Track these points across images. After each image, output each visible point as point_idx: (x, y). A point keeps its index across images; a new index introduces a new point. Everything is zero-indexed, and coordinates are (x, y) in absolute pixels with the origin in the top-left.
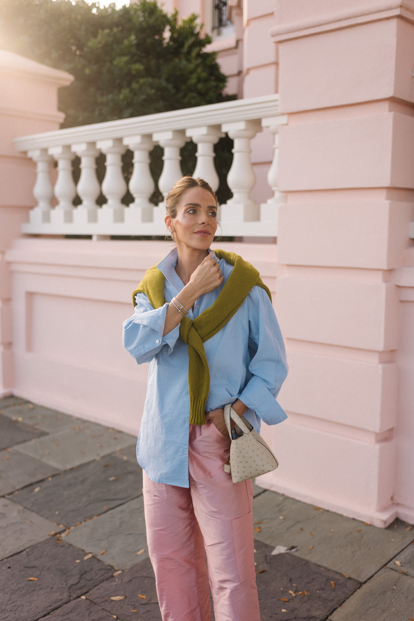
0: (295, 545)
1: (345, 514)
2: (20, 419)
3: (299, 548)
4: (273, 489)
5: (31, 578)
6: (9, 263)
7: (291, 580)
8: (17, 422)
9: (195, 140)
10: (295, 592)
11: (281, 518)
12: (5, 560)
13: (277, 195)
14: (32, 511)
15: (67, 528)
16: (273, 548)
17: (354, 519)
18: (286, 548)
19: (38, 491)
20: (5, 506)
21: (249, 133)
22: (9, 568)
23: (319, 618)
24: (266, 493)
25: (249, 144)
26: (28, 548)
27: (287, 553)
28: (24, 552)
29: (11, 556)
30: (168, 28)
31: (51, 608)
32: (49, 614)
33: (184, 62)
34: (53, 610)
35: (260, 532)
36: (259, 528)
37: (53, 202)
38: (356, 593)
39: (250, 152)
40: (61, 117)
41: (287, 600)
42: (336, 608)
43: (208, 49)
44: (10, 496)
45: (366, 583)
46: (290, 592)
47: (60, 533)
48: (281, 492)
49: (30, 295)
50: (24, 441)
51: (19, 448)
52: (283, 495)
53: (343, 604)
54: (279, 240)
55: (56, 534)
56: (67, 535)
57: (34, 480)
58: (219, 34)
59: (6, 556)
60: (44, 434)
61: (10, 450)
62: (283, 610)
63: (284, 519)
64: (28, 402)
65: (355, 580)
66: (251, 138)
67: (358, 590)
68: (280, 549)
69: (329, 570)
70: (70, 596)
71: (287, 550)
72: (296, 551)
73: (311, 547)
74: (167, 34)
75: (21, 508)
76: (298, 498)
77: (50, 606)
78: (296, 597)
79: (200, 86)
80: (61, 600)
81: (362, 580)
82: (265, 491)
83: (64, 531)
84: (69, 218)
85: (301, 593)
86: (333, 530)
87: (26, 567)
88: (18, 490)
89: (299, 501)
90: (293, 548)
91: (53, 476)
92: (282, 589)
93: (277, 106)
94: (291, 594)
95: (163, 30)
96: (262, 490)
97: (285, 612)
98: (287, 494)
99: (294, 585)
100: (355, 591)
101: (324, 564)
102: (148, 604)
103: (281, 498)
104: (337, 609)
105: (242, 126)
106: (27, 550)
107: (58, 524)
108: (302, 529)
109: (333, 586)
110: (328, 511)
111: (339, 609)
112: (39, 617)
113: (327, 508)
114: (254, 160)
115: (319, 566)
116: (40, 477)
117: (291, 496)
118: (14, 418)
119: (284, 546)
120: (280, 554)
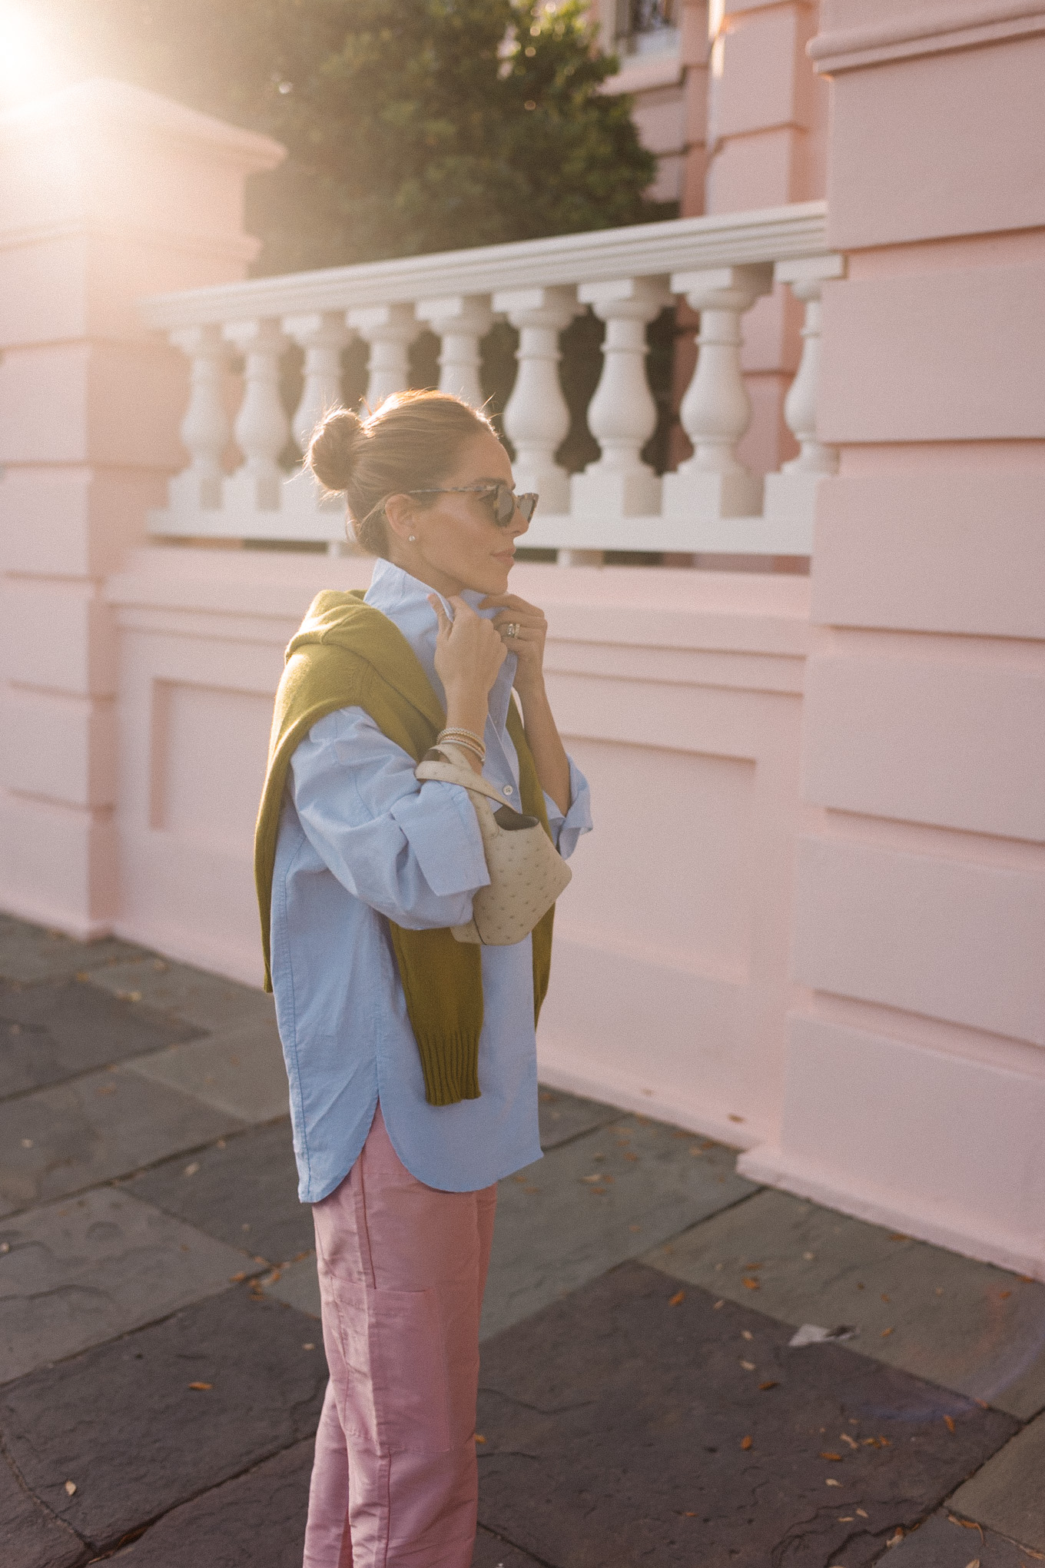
0: (847, 1324)
1: (968, 1252)
2: (135, 996)
3: (858, 1331)
4: (783, 1185)
5: (197, 1384)
6: (113, 607)
7: (843, 1409)
8: (126, 1002)
9: (600, 311)
10: (857, 1438)
11: (808, 1256)
12: (127, 1338)
13: (807, 451)
14: (184, 1220)
15: (274, 1264)
16: (793, 1330)
17: (991, 1266)
18: (825, 1331)
19: (195, 1174)
20: (116, 1206)
21: (736, 298)
22: (139, 1357)
23: (922, 1504)
24: (766, 1195)
25: (738, 325)
26: (181, 1310)
27: (829, 1344)
28: (173, 1321)
29: (141, 1329)
30: (512, 32)
31: (253, 1456)
32: (245, 1471)
33: (555, 118)
34: (257, 1462)
35: (757, 1289)
36: (755, 1279)
37: (230, 458)
38: (1007, 1447)
39: (739, 344)
40: (251, 247)
41: (837, 1457)
42: (963, 1482)
43: (612, 86)
44: (127, 1184)
45: (1033, 1424)
46: (845, 1437)
47: (258, 1276)
48: (803, 1192)
49: (165, 688)
50: (151, 1050)
51: (137, 1066)
52: (808, 1201)
53: (979, 1472)
54: (815, 566)
55: (247, 1279)
56: (277, 1280)
57: (182, 1145)
58: (632, 50)
59: (129, 1328)
60: (196, 1034)
61: (115, 1070)
62: (830, 1482)
63: (816, 1259)
64: (149, 954)
65: (1004, 1414)
66: (742, 309)
67: (1014, 1440)
68: (811, 1334)
69: (938, 1388)
70: (296, 1430)
71: (829, 1335)
72: (851, 1339)
73: (888, 1331)
74: (509, 48)
75: (155, 1212)
76: (846, 1209)
77: (249, 1453)
78: (859, 1450)
79: (593, 178)
80: (276, 1438)
81: (1023, 1414)
82: (762, 1189)
83: (266, 1272)
84: (269, 499)
85: (870, 1441)
86: (939, 1291)
87: (180, 1356)
88: (145, 1169)
89: (850, 1218)
90: (843, 1330)
91: (228, 1137)
92: (823, 1430)
93: (821, 230)
94: (846, 1443)
95: (500, 37)
96: (753, 1189)
97: (833, 1487)
98: (818, 1197)
99: (852, 1421)
100: (1007, 1441)
101: (923, 1373)
102: (491, 1455)
103: (803, 1209)
104: (965, 1485)
105: (724, 278)
106: (180, 1315)
107: (252, 1256)
108: (861, 1287)
109: (951, 1427)
110: (923, 1244)
111: (970, 1484)
112: (224, 1478)
113: (920, 1235)
114: (750, 364)
115: (911, 1377)
116: (196, 1139)
117: (831, 1204)
118: (120, 992)
119: (821, 1325)
120: (811, 1346)
